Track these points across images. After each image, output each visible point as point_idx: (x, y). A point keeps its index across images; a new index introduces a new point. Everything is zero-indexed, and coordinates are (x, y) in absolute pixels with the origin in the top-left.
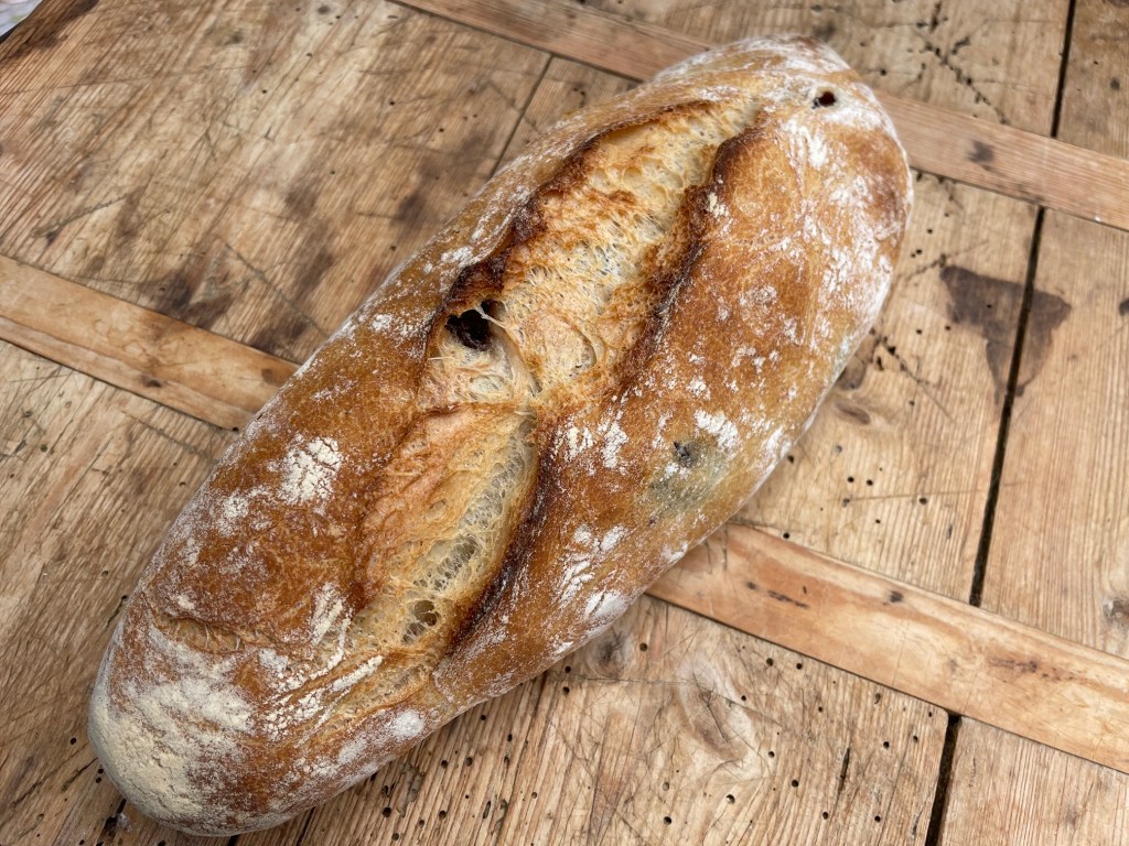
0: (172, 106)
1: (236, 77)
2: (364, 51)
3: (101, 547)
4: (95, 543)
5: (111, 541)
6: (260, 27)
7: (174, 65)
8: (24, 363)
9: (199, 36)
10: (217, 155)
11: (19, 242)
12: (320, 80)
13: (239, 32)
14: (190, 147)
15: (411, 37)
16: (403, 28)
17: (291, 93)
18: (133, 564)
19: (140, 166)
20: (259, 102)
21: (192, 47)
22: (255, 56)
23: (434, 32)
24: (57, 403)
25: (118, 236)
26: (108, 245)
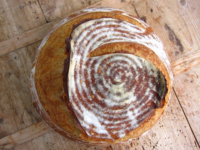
0: (14, 92)
1: (17, 80)
2: (28, 59)
3: (72, 147)
4: (71, 147)
5: (72, 145)
6: (10, 69)
7: (7, 86)
8: (40, 138)
9: (5, 78)
10: (28, 92)
11: (20, 127)
12: (27, 69)
13: (9, 73)
14: (23, 95)
15: (31, 51)
16: (29, 50)
17: (26, 75)
18: (77, 145)
19: (21, 103)
20: (24, 80)
21: (6, 81)
22: (15, 74)
23: (33, 47)
24: (49, 139)
25: (30, 114)
26: (30, 117)
